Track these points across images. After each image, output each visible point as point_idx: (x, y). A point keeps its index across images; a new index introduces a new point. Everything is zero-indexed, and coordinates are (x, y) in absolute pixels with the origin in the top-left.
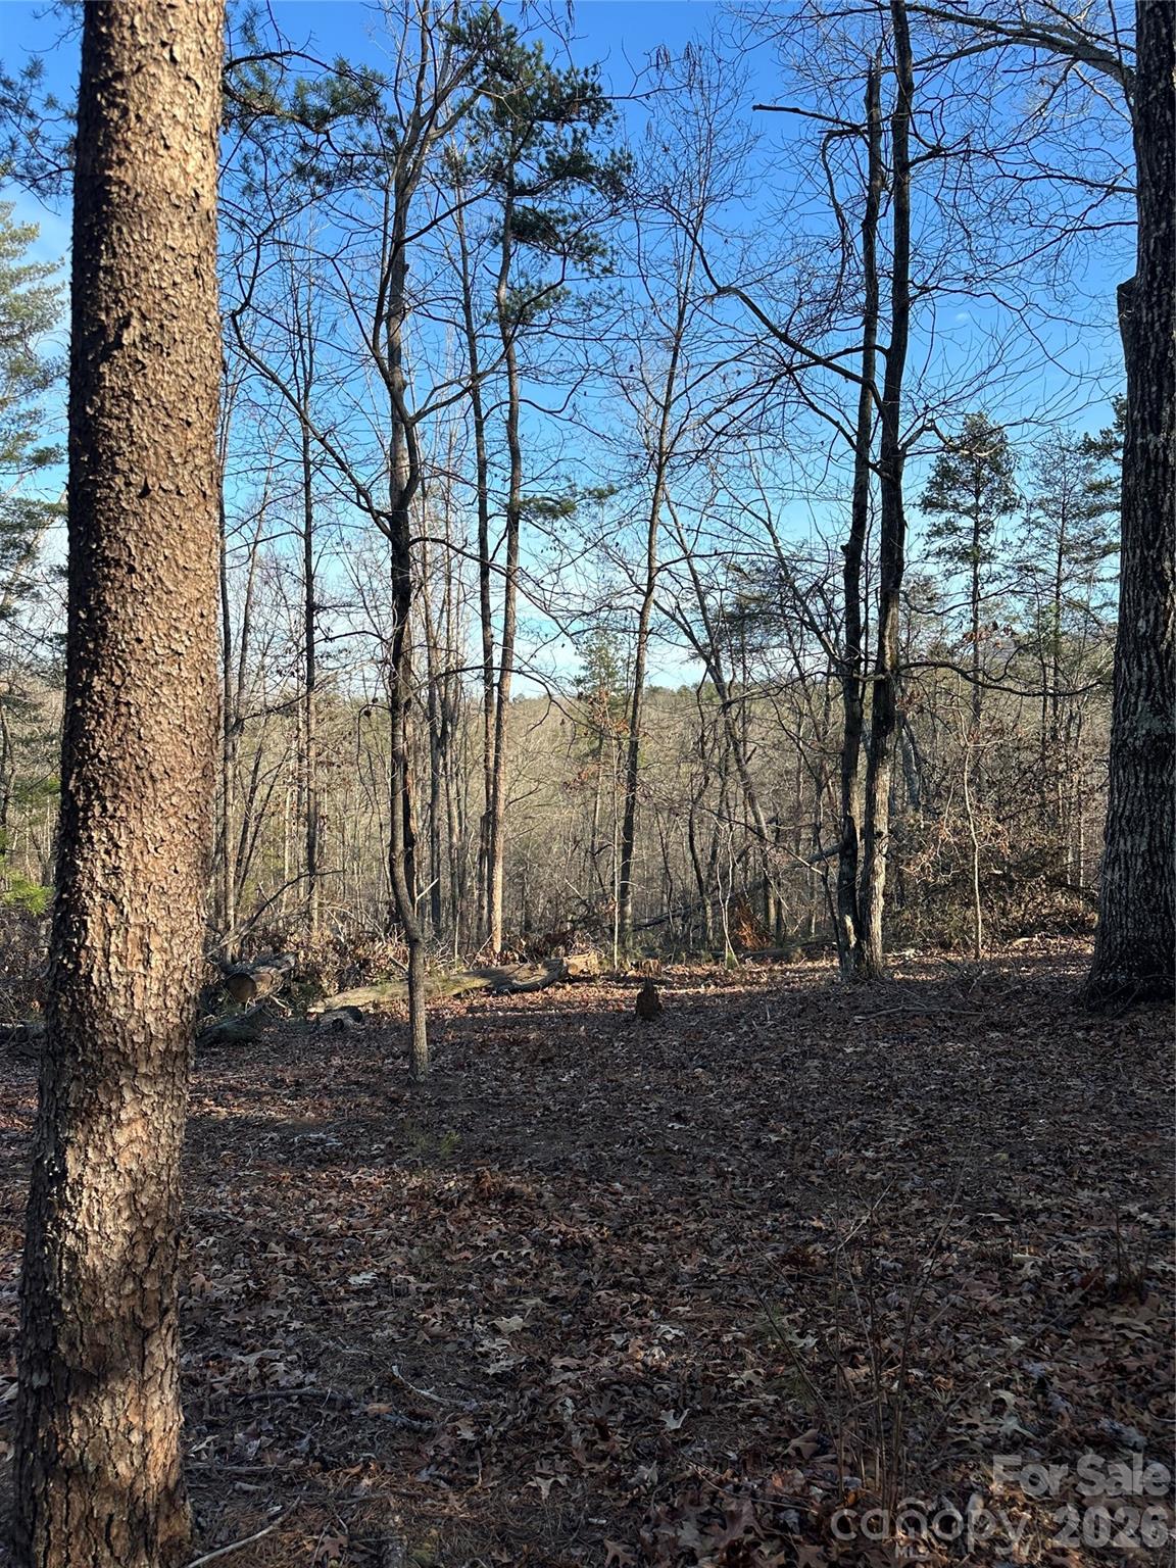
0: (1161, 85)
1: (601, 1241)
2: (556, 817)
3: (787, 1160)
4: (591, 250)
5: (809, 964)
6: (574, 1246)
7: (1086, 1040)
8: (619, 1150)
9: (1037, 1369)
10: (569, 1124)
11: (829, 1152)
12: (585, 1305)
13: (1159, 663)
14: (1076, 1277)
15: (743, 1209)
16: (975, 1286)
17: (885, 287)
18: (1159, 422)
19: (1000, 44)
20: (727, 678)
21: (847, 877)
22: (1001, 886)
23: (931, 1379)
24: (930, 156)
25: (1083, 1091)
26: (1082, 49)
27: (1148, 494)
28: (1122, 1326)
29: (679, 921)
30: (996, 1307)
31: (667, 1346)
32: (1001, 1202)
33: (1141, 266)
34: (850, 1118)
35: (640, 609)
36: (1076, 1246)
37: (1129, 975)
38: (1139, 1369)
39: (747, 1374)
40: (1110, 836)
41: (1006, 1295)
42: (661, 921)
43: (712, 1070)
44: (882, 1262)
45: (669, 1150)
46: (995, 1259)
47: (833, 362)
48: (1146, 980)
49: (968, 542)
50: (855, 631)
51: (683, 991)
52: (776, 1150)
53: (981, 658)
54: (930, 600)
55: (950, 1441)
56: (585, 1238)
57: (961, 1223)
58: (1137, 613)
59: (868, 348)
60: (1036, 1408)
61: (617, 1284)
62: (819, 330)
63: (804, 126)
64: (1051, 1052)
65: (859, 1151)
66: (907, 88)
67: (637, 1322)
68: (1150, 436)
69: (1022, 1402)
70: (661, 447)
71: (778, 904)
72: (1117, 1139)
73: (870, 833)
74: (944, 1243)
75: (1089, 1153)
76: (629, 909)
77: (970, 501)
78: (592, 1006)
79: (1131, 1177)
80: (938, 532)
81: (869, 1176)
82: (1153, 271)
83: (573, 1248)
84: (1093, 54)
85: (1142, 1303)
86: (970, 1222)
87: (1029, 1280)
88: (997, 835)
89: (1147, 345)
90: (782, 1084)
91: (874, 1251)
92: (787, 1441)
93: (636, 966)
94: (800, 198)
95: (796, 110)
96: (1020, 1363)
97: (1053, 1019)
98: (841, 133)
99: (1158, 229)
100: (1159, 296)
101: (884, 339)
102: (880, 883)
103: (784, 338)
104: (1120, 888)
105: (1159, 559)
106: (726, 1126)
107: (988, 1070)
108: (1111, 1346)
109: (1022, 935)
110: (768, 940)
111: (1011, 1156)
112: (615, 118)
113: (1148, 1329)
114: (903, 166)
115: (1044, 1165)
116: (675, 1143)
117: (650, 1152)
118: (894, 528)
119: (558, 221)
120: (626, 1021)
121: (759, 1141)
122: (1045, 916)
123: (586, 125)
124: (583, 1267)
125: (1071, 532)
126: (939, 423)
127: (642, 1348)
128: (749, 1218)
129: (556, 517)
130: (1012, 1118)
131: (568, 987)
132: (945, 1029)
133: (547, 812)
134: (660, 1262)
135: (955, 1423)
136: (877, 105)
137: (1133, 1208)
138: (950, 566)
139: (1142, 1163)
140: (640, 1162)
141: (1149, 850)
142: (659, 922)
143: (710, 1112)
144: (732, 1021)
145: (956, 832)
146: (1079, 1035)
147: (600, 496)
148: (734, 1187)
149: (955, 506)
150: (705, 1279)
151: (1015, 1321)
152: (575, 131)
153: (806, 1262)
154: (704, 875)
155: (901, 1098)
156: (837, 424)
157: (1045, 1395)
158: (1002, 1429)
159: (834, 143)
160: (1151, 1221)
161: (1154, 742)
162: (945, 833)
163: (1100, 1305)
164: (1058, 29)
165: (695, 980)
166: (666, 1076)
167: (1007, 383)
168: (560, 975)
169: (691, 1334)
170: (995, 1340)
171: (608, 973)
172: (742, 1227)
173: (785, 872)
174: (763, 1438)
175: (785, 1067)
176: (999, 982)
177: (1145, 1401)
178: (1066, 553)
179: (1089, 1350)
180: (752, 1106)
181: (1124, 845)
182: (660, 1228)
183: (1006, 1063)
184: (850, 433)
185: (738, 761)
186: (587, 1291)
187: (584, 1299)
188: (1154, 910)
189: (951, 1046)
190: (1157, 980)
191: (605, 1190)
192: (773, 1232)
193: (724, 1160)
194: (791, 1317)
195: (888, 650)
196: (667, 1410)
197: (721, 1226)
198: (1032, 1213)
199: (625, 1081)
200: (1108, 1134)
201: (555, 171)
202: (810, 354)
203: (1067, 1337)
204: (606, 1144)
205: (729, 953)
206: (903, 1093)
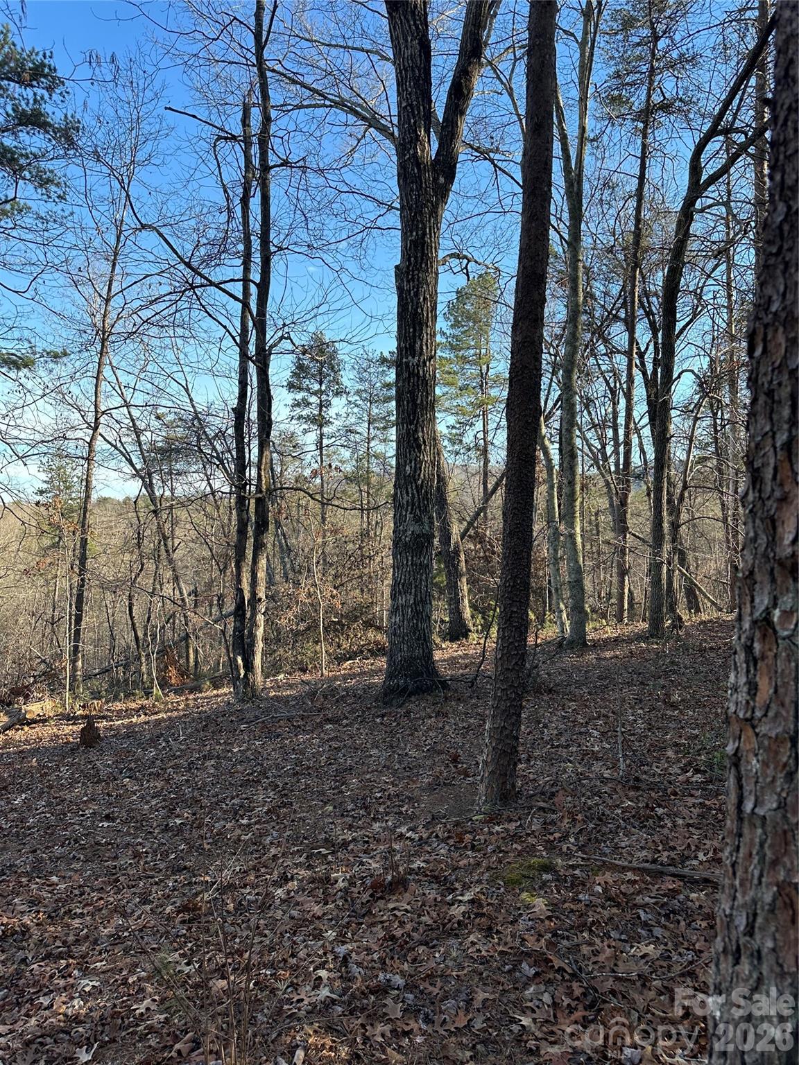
0: (411, 152)
1: (37, 925)
2: (22, 596)
3: (187, 836)
4: (49, 181)
5: (215, 692)
6: (14, 933)
7: (382, 724)
8: (58, 850)
9: (342, 950)
10: (18, 836)
11: (216, 825)
12: (20, 979)
13: (418, 492)
14: (369, 882)
15: (152, 877)
16: (307, 902)
17: (256, 243)
18: (414, 350)
19: (327, 107)
20: (158, 493)
21: (239, 630)
22: (336, 629)
23: (275, 974)
24: (282, 165)
25: (379, 757)
26: (372, 121)
27: (409, 392)
28: (394, 909)
29: (121, 669)
30: (319, 914)
31: (85, 996)
32: (326, 840)
33: (403, 256)
34: (233, 798)
35: (88, 440)
36: (370, 861)
37: (405, 680)
38: (403, 935)
39: (147, 1002)
40: (394, 596)
41: (326, 904)
42: (107, 671)
43: (136, 779)
44: (248, 897)
45: (98, 844)
46: (320, 880)
47: (222, 286)
48: (415, 682)
49: (316, 412)
50: (241, 465)
51: (120, 722)
52: (180, 830)
53: (325, 485)
54: (294, 447)
55: (285, 1015)
56: (24, 925)
57: (301, 859)
58: (405, 462)
59: (246, 281)
60: (341, 977)
61: (48, 956)
62: (213, 263)
63: (200, 128)
64: (361, 734)
65: (238, 821)
66: (267, 120)
67: (62, 983)
68: (410, 358)
69: (332, 975)
70: (104, 327)
71: (196, 652)
72: (397, 785)
73: (255, 600)
74: (289, 875)
75: (381, 797)
76: (79, 664)
77: (316, 387)
78: (45, 743)
79: (404, 809)
80: (297, 404)
81: (243, 837)
82: (409, 260)
83: (12, 935)
84: (379, 126)
85: (406, 891)
86: (307, 858)
87: (341, 890)
88: (333, 597)
89: (407, 304)
90: (187, 781)
91: (243, 891)
92: (172, 1046)
93: (84, 707)
94: (198, 175)
95: (194, 116)
96: (333, 948)
97: (364, 712)
98: (226, 138)
99: (411, 235)
100: (413, 275)
101: (256, 276)
102: (260, 633)
103: (188, 265)
104: (399, 627)
105: (416, 431)
106: (145, 818)
107: (324, 751)
108: (387, 924)
109: (350, 659)
110: (188, 677)
111: (335, 807)
112: (68, 93)
113: (409, 907)
114: (266, 168)
115: (354, 810)
116: (104, 837)
117: (83, 848)
118: (265, 400)
119: (22, 155)
120: (72, 749)
121: (167, 825)
122: (363, 646)
123: (45, 92)
124: (19, 948)
125: (375, 411)
126: (292, 335)
127: (64, 1003)
128: (156, 883)
129: (18, 369)
130: (337, 781)
131: (26, 728)
132: (299, 727)
133: (15, 592)
134: (86, 931)
135: (289, 1001)
136: (249, 126)
137: (403, 830)
138: (306, 427)
139: (410, 799)
140: (74, 857)
141: (415, 603)
142: (105, 671)
143: (133, 810)
144: (154, 741)
145: (309, 595)
146: (378, 720)
147: (56, 357)
148: (146, 862)
149: (308, 390)
150: (119, 937)
151: (331, 920)
152: (35, 94)
153: (196, 908)
154: (140, 635)
155: (267, 778)
156: (225, 327)
157: (347, 967)
158: (319, 998)
159: (221, 144)
160: (413, 836)
161: (416, 539)
162: (303, 596)
163: (382, 898)
164: (359, 105)
165: (129, 713)
166: (100, 788)
167: (330, 316)
168: (19, 720)
169: (105, 982)
170: (318, 936)
171: (62, 714)
172: (151, 891)
173: (201, 629)
174: (154, 1050)
175: (190, 769)
176: (333, 691)
177: (405, 956)
178: (372, 423)
179: (374, 929)
180: (164, 800)
181: (401, 601)
182: (87, 905)
183: (334, 744)
184: (234, 334)
185: (167, 551)
186: (23, 967)
187: (19, 974)
188: (418, 639)
189: (301, 738)
190: (420, 681)
191: (43, 884)
192: (173, 891)
193: (141, 844)
194: (182, 952)
195: (263, 478)
196: (81, 1047)
197: (135, 894)
198: (345, 844)
199: (68, 796)
200: (392, 783)
201: (20, 119)
202: (206, 278)
203: (362, 923)
204: (47, 848)
205: (156, 690)
206: (270, 774)
